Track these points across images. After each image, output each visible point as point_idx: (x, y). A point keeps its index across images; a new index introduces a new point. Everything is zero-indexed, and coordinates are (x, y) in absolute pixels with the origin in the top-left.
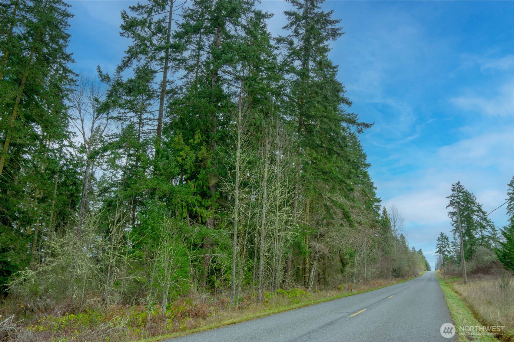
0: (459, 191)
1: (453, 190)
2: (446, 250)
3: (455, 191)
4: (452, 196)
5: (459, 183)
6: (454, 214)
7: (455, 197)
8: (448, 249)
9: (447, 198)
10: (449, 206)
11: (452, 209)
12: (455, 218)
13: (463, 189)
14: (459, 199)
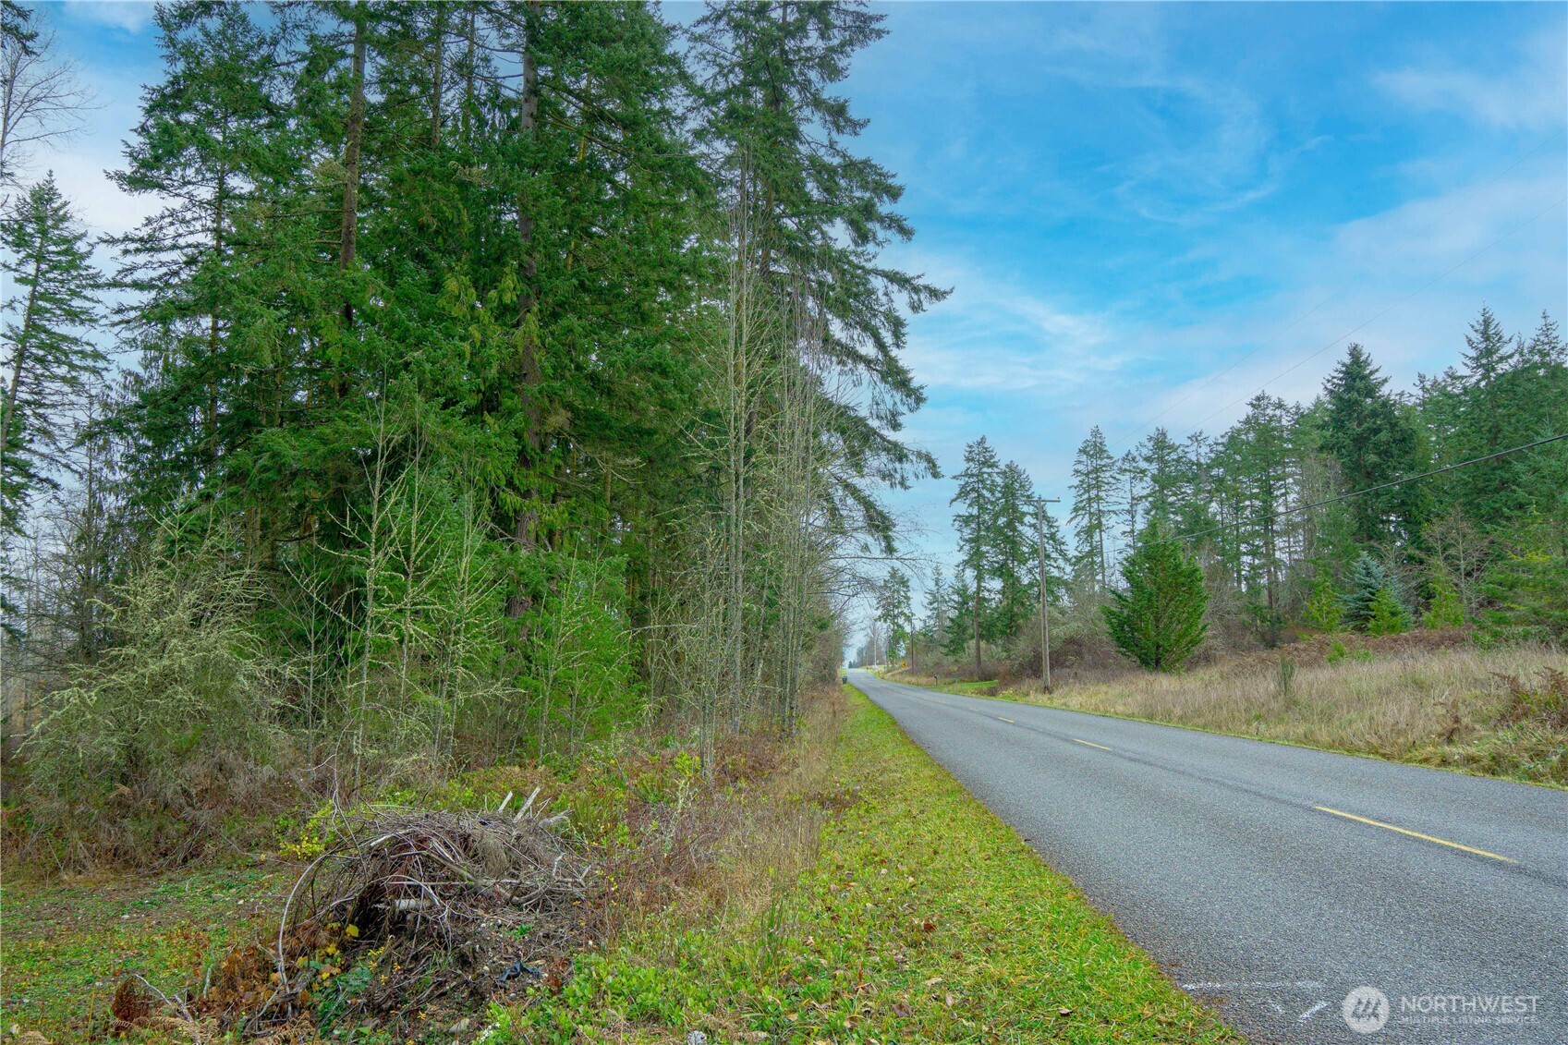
0: (984, 463)
1: (968, 460)
2: (902, 613)
3: (973, 460)
4: (966, 475)
5: (983, 441)
6: (966, 520)
7: (972, 475)
8: (906, 611)
9: (954, 477)
10: (955, 500)
11: (962, 508)
12: (967, 533)
13: (992, 457)
14: (983, 481)
